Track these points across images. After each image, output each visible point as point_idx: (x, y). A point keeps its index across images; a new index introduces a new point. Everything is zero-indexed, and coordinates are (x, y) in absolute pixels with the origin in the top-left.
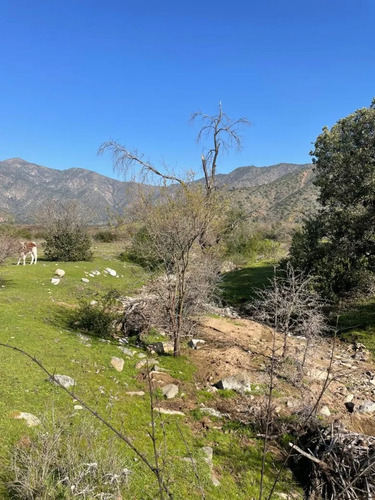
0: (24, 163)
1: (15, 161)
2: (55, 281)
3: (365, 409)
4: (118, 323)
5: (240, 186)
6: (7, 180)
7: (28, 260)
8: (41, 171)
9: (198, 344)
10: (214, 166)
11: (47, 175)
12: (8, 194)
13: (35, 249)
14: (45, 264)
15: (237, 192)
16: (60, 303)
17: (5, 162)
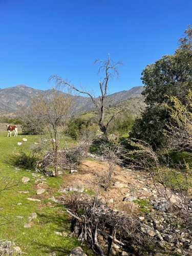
0: (26, 88)
1: (21, 86)
2: (19, 144)
3: (129, 200)
4: (40, 163)
5: (135, 96)
6: (18, 96)
7: (13, 135)
8: (34, 91)
9: (74, 172)
10: (106, 86)
11: (37, 93)
12: (18, 103)
13: (16, 129)
14: (21, 136)
15: (133, 100)
16: (16, 154)
17: (16, 87)
